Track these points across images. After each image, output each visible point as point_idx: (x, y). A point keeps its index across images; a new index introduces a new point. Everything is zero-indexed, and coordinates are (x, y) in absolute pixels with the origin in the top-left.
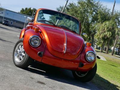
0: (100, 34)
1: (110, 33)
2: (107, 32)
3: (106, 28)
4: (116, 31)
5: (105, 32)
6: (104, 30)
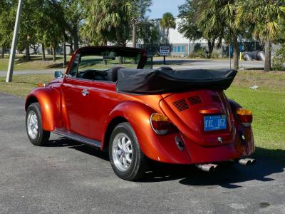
0: (96, 24)
1: (117, 15)
2: (109, 16)
3: (104, 8)
4: (129, 7)
5: (104, 17)
6: (101, 11)
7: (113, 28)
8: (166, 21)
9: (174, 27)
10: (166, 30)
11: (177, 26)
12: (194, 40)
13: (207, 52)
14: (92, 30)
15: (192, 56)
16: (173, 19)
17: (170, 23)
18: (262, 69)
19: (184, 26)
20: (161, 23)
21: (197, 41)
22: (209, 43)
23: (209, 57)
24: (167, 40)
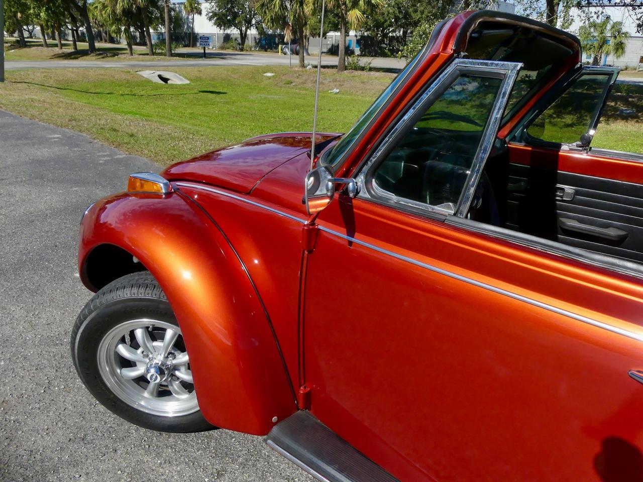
7: (139, 8)
8: (191, 5)
9: (200, 13)
10: (190, 17)
11: (204, 12)
12: (224, 30)
13: (239, 44)
14: (109, 10)
15: (222, 48)
16: (199, 4)
17: (196, 8)
18: (333, 67)
19: (213, 12)
20: (185, 7)
21: (228, 31)
22: (241, 34)
23: (242, 50)
24: (193, 28)
